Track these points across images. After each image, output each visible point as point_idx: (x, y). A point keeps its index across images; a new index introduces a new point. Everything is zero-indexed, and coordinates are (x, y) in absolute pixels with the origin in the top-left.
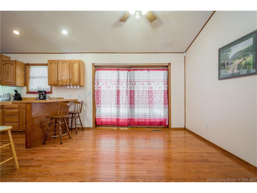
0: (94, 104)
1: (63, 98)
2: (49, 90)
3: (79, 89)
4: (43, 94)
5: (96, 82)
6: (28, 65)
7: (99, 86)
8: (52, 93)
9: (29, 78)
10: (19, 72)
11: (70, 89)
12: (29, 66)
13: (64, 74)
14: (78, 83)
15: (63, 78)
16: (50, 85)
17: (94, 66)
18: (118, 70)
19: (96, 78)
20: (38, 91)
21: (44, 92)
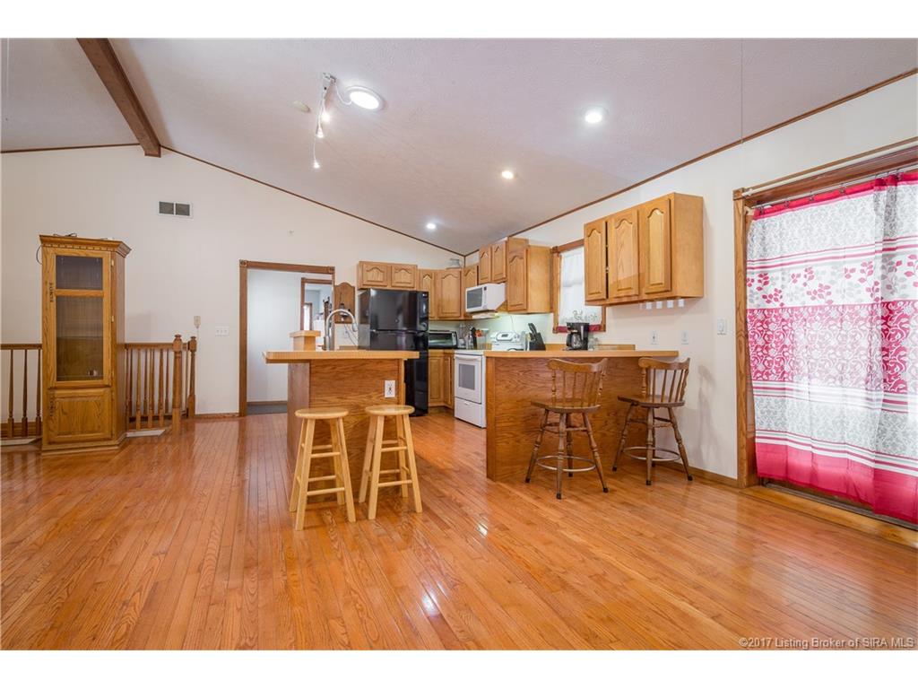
0: (744, 375)
1: (633, 347)
2: (598, 321)
3: (683, 311)
4: (579, 333)
5: (753, 275)
6: (557, 250)
7: (770, 290)
8: (605, 331)
9: (559, 288)
10: (537, 274)
11: (654, 311)
12: (559, 253)
13: (622, 262)
14: (663, 289)
15: (621, 277)
16: (598, 303)
17: (741, 203)
18: (881, 184)
19: (754, 252)
20: (568, 324)
21: (582, 327)
